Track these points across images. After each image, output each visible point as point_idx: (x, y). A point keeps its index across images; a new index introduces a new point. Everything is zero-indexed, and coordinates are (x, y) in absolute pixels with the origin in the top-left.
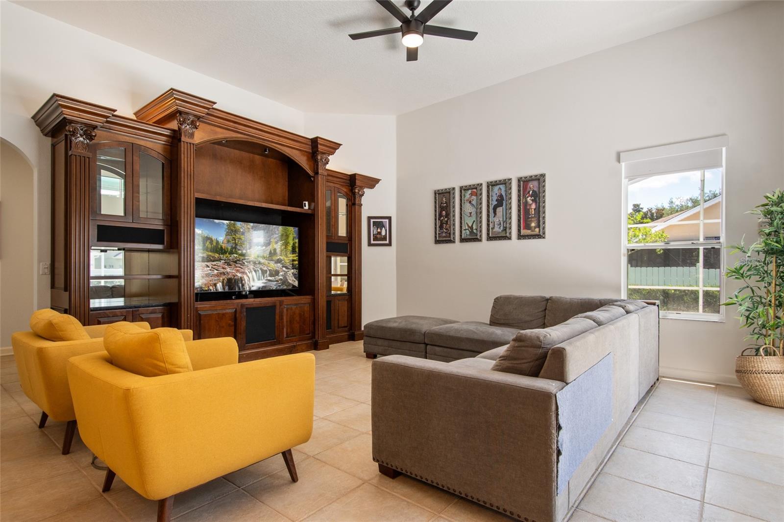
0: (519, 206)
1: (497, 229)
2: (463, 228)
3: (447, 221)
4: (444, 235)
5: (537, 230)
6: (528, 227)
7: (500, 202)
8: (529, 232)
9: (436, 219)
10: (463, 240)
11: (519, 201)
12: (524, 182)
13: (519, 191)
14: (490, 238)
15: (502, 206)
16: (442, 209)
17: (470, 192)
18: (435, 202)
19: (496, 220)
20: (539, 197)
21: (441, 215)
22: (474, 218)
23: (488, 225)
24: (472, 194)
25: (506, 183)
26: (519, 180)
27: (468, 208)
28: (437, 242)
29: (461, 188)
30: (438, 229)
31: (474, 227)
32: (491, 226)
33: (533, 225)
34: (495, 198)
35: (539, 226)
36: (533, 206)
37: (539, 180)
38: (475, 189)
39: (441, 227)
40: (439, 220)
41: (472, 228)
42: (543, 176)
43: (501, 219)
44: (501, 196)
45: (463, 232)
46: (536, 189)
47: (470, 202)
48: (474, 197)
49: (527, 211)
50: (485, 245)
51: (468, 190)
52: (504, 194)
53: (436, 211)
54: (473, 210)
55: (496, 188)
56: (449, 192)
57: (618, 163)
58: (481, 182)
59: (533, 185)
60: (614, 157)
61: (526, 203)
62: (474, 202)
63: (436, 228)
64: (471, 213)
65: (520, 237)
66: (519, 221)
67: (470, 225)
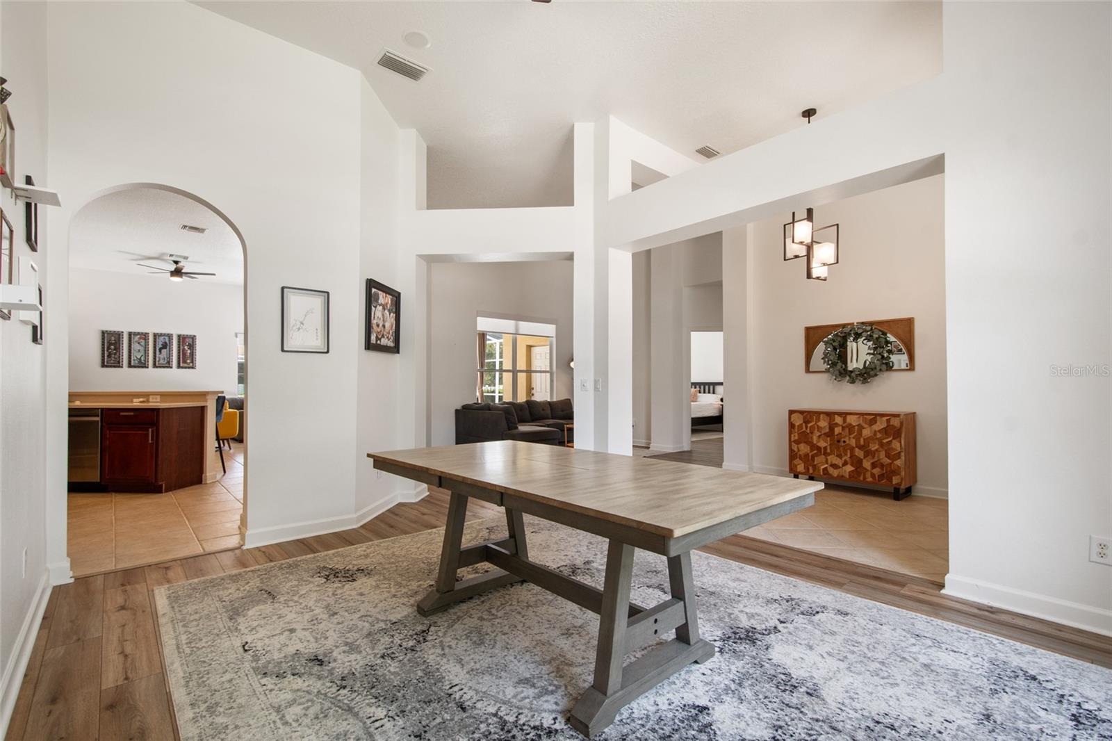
0: (179, 351)
1: (162, 361)
2: (132, 359)
3: (115, 354)
4: (112, 362)
5: (191, 364)
6: (185, 362)
7: (165, 346)
8: (186, 365)
9: (103, 351)
10: (130, 366)
11: (179, 347)
12: (182, 339)
13: (179, 342)
14: (155, 366)
15: (166, 348)
16: (110, 344)
17: (139, 336)
18: (103, 339)
19: (162, 356)
20: (192, 346)
21: (108, 348)
22: (142, 353)
23: (155, 359)
24: (140, 338)
25: (170, 336)
26: (179, 336)
27: (135, 346)
28: (103, 365)
29: (130, 334)
30: (106, 357)
31: (143, 359)
32: (157, 359)
33: (188, 361)
34: (161, 343)
35: (192, 362)
36: (189, 351)
37: (193, 338)
38: (145, 336)
39: (109, 356)
40: (107, 351)
41: (140, 359)
42: (195, 336)
43: (165, 356)
44: (166, 343)
45: (132, 361)
46: (191, 342)
47: (139, 343)
48: (143, 341)
49: (184, 354)
50: (151, 370)
51: (137, 335)
52: (168, 342)
53: (103, 345)
54: (142, 349)
55: (162, 338)
56: (119, 335)
57: (235, 338)
58: (147, 332)
59: (189, 341)
60: (234, 335)
61: (184, 350)
62: (143, 343)
63: (103, 356)
64: (139, 350)
65: (179, 367)
66: (179, 358)
67: (139, 357)
